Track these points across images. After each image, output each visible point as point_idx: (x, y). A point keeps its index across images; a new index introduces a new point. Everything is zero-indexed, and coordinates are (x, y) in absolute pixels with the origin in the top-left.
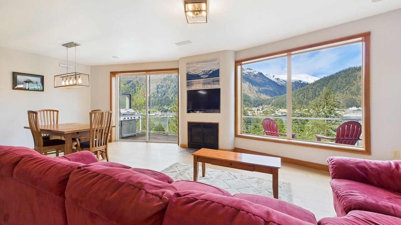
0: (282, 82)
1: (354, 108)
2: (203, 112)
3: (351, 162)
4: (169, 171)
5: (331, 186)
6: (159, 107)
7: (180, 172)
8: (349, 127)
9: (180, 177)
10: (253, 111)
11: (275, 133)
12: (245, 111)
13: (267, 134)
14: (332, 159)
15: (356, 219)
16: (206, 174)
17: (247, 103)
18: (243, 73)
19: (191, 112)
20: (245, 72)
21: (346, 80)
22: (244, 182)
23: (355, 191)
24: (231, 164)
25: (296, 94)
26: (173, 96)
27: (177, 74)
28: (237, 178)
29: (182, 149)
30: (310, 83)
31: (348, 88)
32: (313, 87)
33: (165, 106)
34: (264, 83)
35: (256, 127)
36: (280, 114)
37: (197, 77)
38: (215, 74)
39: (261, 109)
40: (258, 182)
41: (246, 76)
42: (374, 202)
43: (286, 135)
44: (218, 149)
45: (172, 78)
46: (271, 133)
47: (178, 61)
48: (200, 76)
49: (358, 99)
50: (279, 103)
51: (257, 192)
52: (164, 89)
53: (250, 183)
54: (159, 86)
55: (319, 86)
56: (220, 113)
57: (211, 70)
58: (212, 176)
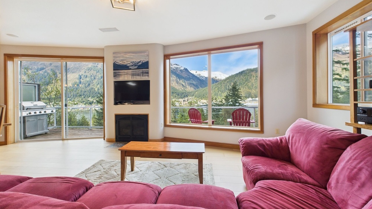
0: (203, 77)
1: (250, 99)
2: (132, 104)
3: (255, 141)
4: (91, 171)
5: (243, 163)
6: (82, 99)
7: (105, 170)
8: (240, 112)
9: (105, 176)
10: (180, 102)
11: (199, 121)
12: (173, 102)
13: (192, 122)
14: (242, 140)
15: (262, 189)
16: (135, 167)
17: (175, 94)
18: (171, 68)
19: (119, 104)
20: (173, 67)
21: (245, 78)
22: (173, 170)
23: (259, 165)
24: (161, 155)
25: (213, 87)
26: (99, 87)
27: (102, 63)
28: (166, 167)
29: (108, 144)
30: (222, 79)
31: (247, 84)
32: (225, 82)
33: (90, 98)
34: (189, 77)
35: (182, 116)
36: (202, 104)
37: (125, 67)
38: (145, 65)
39: (186, 100)
40: (185, 168)
41: (174, 71)
42: (271, 171)
43: (207, 122)
44: (147, 141)
45: (98, 68)
46: (196, 121)
47: (103, 49)
48: (129, 67)
49: (252, 92)
50: (201, 95)
51: (185, 178)
52: (88, 79)
53: (179, 170)
54: (82, 76)
55: (229, 82)
56: (150, 104)
57: (140, 62)
58: (142, 169)
